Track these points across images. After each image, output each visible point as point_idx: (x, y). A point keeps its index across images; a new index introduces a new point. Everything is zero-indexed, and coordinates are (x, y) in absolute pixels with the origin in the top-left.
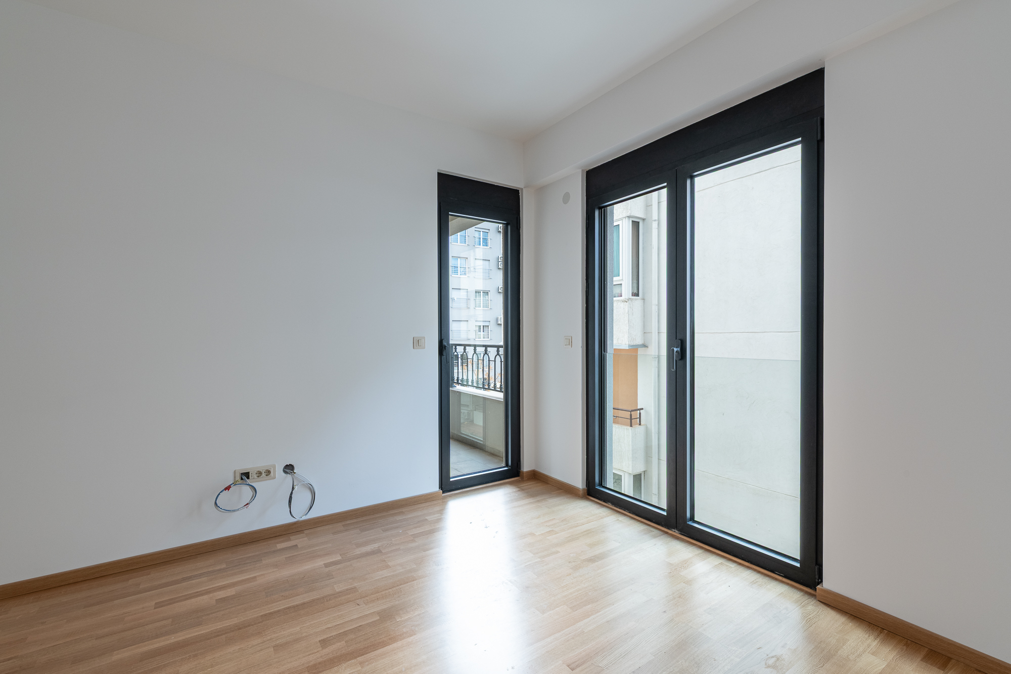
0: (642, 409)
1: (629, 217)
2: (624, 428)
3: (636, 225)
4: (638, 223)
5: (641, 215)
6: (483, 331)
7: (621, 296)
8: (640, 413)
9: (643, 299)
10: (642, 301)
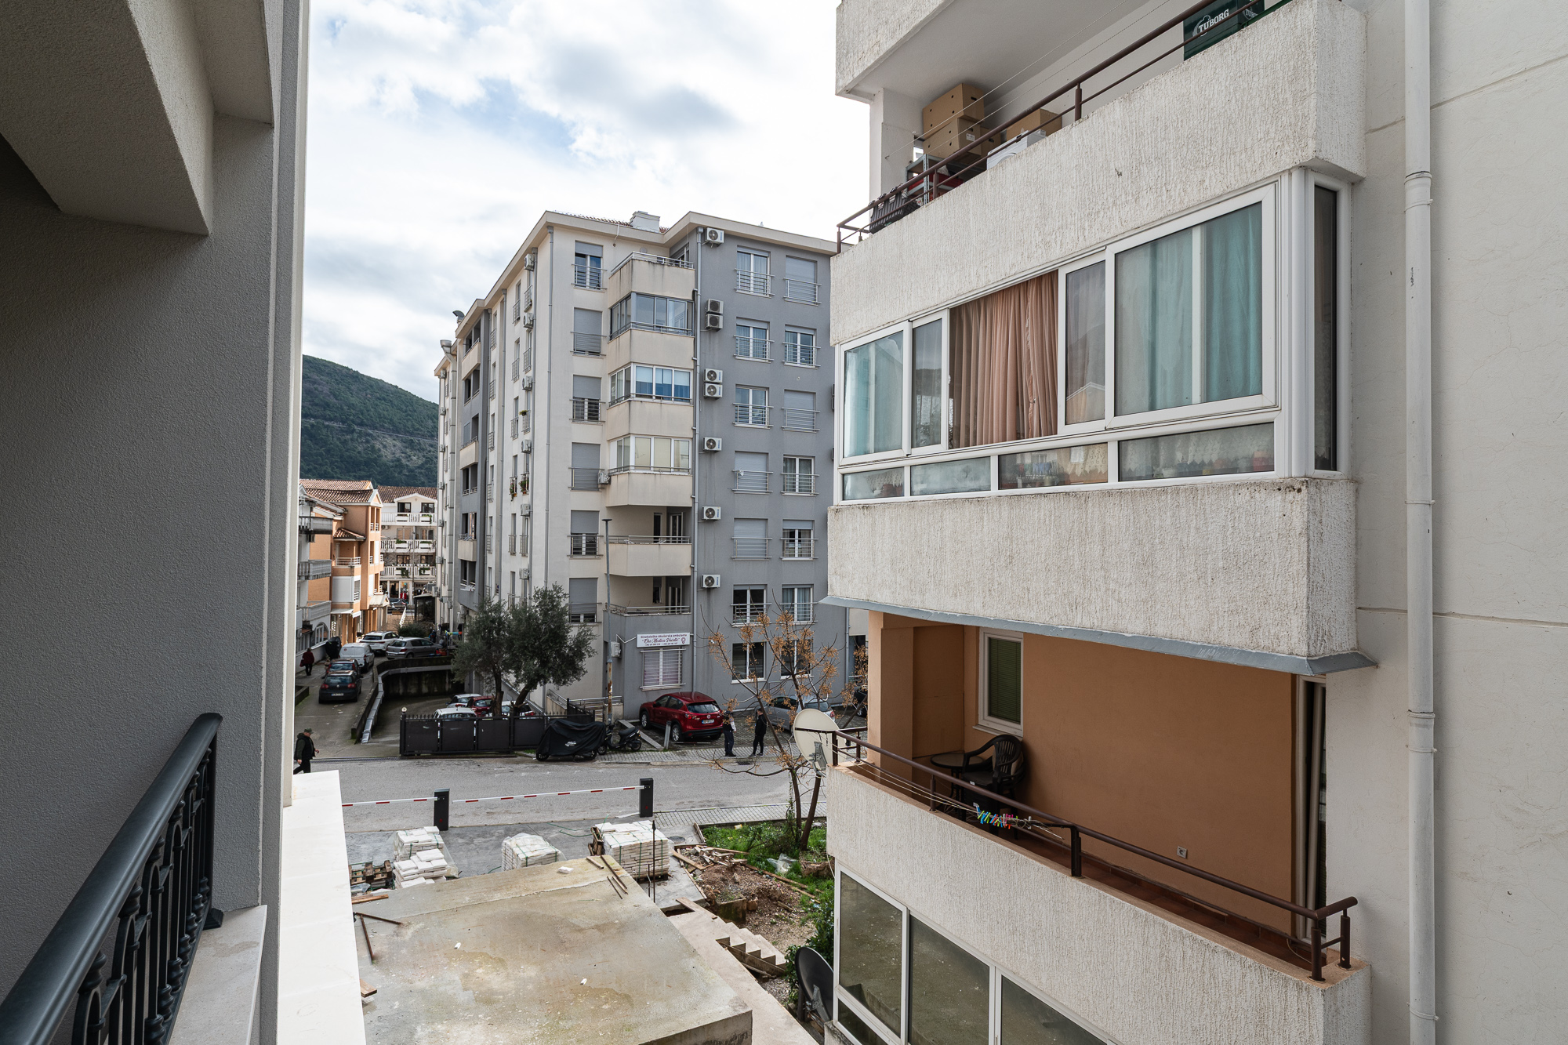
0: (1352, 902)
1: (1305, 168)
2: (1285, 980)
3: (1326, 203)
4: (1334, 194)
5: (1350, 163)
6: (800, 541)
7: (1270, 468)
8: (1345, 922)
9: (1355, 481)
10: (1351, 486)
